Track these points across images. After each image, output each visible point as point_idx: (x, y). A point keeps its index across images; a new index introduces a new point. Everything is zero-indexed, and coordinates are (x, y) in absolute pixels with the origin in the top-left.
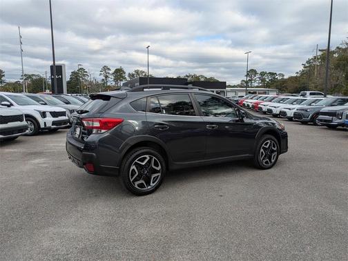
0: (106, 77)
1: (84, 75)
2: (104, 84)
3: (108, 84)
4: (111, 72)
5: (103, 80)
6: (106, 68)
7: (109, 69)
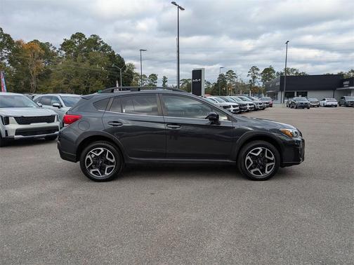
0: (254, 77)
1: (232, 77)
2: (251, 85)
3: (256, 85)
4: (259, 72)
5: (251, 81)
6: (254, 69)
7: (258, 69)
